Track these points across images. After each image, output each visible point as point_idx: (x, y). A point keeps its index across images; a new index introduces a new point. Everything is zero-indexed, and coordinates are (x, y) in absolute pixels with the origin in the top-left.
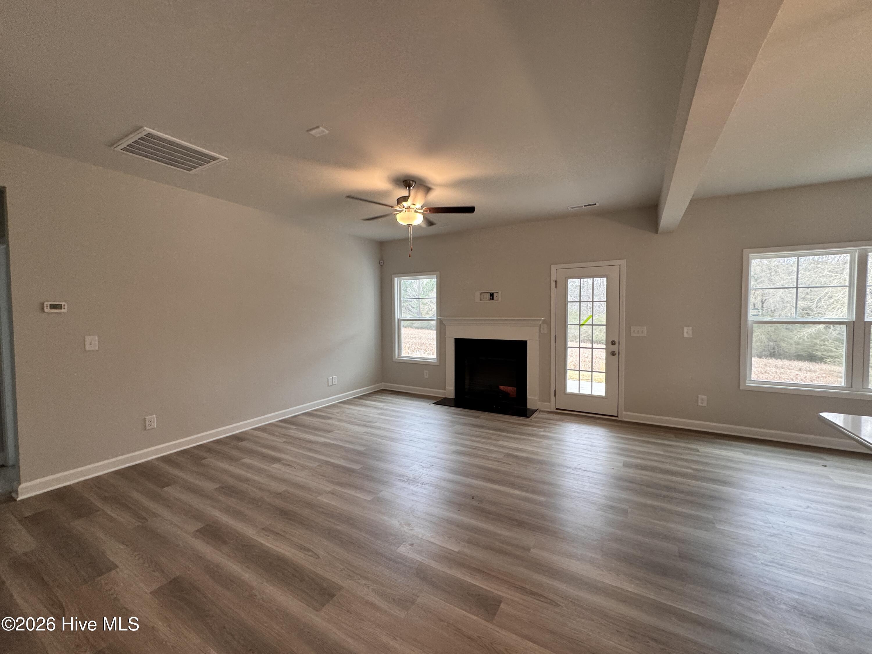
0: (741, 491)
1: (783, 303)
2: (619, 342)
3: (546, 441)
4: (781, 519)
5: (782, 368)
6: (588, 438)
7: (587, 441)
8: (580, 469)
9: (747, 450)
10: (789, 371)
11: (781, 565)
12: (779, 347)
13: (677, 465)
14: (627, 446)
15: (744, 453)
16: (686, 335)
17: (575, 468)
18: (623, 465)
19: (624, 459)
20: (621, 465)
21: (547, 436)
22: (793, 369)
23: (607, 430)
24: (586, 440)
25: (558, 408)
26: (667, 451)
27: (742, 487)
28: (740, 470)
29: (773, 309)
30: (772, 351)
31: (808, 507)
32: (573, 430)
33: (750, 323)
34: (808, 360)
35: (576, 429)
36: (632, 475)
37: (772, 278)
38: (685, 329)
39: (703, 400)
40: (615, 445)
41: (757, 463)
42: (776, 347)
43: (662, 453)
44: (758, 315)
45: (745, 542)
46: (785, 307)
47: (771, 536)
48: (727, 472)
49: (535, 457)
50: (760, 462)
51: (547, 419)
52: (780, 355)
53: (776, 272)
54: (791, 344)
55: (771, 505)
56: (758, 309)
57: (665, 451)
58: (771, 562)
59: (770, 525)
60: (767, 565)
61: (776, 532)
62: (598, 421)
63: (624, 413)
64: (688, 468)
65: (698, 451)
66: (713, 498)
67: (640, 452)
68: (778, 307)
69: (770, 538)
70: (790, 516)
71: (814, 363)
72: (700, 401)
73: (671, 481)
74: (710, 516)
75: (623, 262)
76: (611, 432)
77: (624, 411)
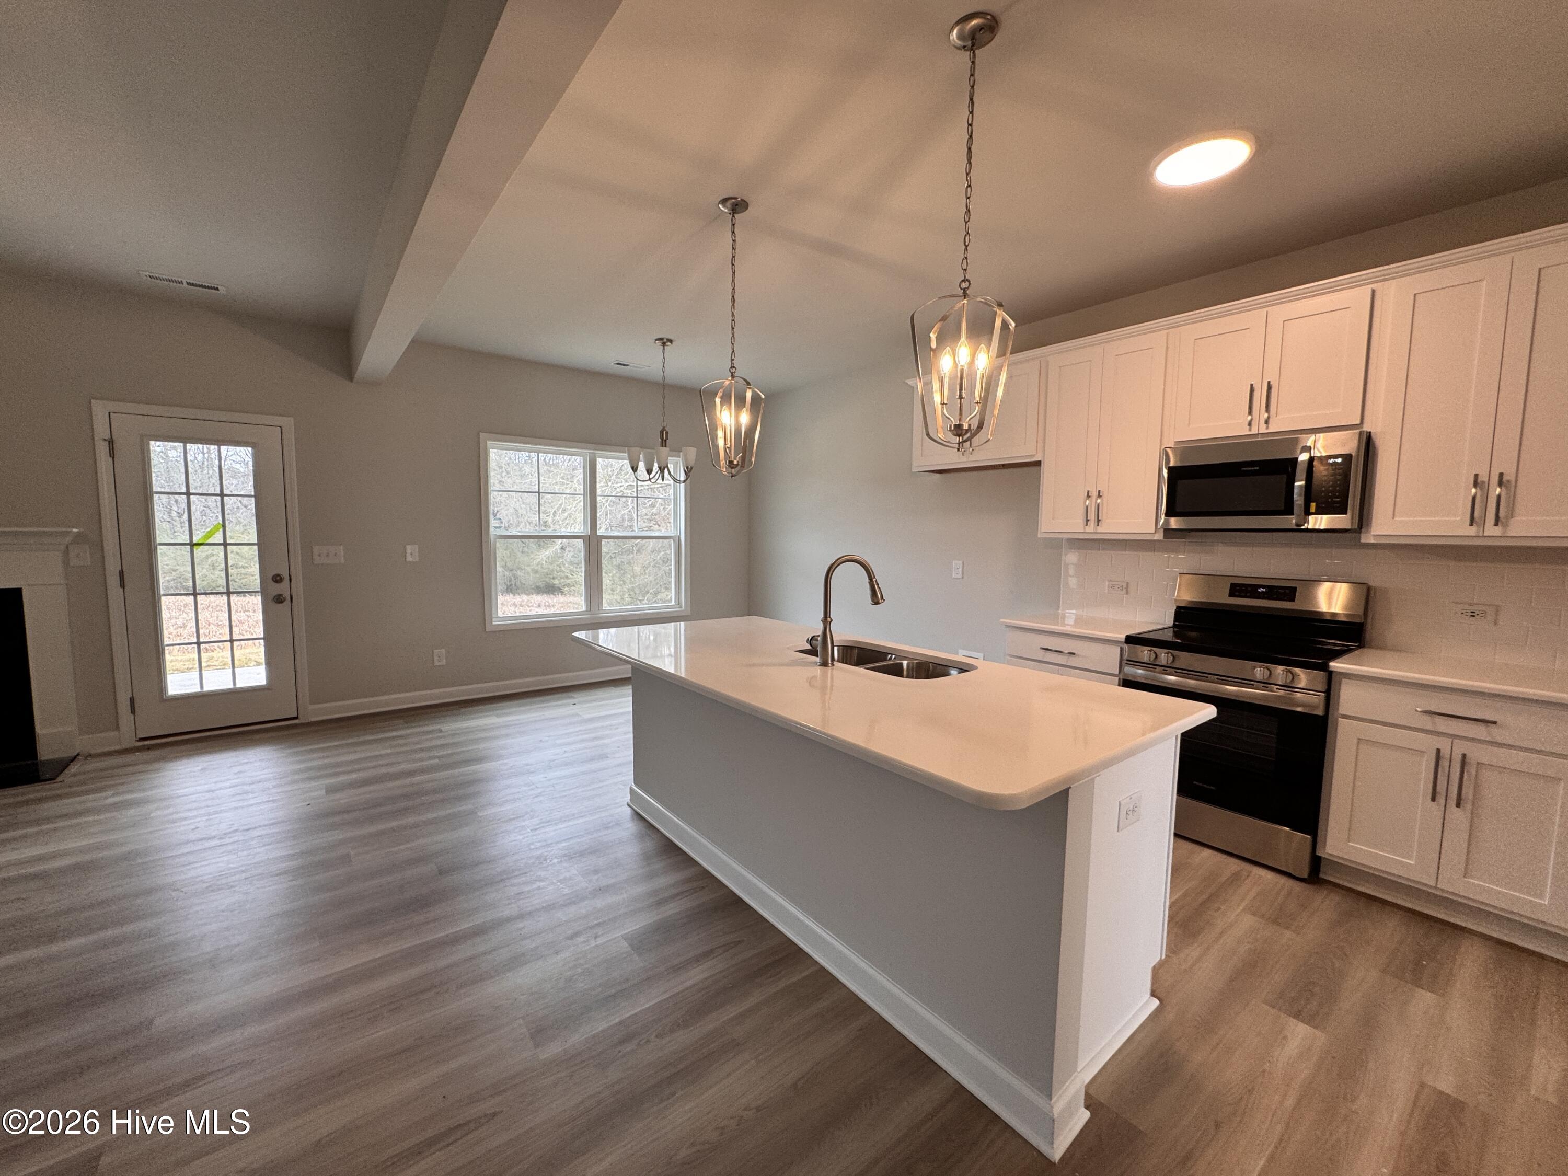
0: (501, 762)
1: (518, 517)
2: (290, 576)
3: (132, 812)
4: (542, 776)
5: (521, 605)
6: (240, 772)
7: (238, 778)
8: (236, 831)
9: (498, 712)
10: (528, 609)
11: (549, 821)
12: (516, 577)
13: (415, 761)
14: (327, 761)
15: (498, 716)
16: (409, 559)
17: (225, 834)
18: (327, 792)
19: (323, 782)
20: (323, 792)
21: (126, 801)
22: (532, 606)
23: (278, 747)
24: (235, 777)
25: (142, 736)
26: (395, 746)
27: (500, 757)
28: (496, 738)
29: (507, 525)
30: (509, 584)
31: (565, 752)
32: (199, 768)
33: (492, 538)
34: (546, 592)
35: (205, 765)
36: (346, 801)
37: (503, 480)
38: (409, 548)
39: (440, 657)
40: (303, 766)
41: (513, 723)
42: (513, 578)
43: (389, 751)
44: (500, 527)
45: (512, 817)
46: (520, 522)
47: (536, 797)
48: (482, 746)
49: (106, 853)
50: (513, 721)
51: (118, 767)
52: (518, 588)
53: (508, 473)
54: (528, 573)
55: (531, 765)
56: (500, 519)
57: (391, 747)
58: (538, 824)
59: (534, 786)
60: (536, 829)
61: (540, 790)
62: (257, 737)
63: (311, 707)
64: (431, 758)
65: (441, 731)
66: (470, 783)
67: (352, 762)
68: (511, 522)
69: (536, 800)
70: (550, 768)
71: (552, 596)
72: (436, 658)
73: (412, 785)
74: (470, 806)
75: (288, 422)
76: (290, 747)
77: (311, 704)
